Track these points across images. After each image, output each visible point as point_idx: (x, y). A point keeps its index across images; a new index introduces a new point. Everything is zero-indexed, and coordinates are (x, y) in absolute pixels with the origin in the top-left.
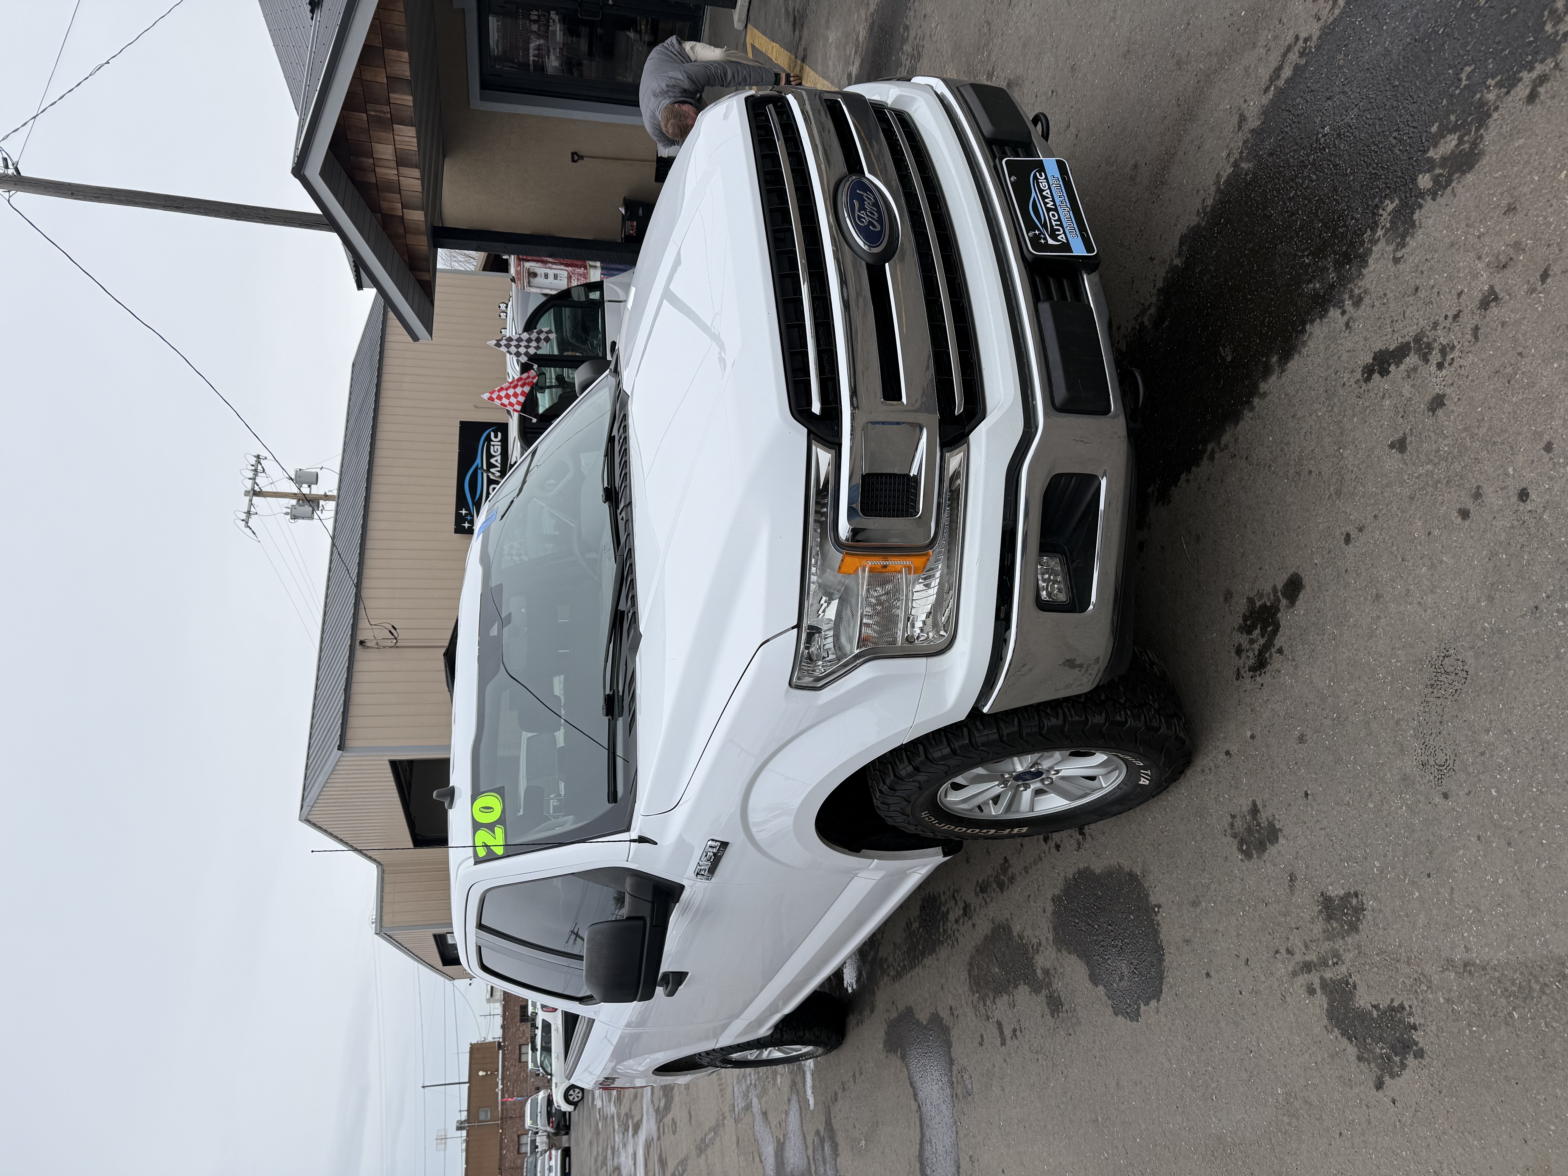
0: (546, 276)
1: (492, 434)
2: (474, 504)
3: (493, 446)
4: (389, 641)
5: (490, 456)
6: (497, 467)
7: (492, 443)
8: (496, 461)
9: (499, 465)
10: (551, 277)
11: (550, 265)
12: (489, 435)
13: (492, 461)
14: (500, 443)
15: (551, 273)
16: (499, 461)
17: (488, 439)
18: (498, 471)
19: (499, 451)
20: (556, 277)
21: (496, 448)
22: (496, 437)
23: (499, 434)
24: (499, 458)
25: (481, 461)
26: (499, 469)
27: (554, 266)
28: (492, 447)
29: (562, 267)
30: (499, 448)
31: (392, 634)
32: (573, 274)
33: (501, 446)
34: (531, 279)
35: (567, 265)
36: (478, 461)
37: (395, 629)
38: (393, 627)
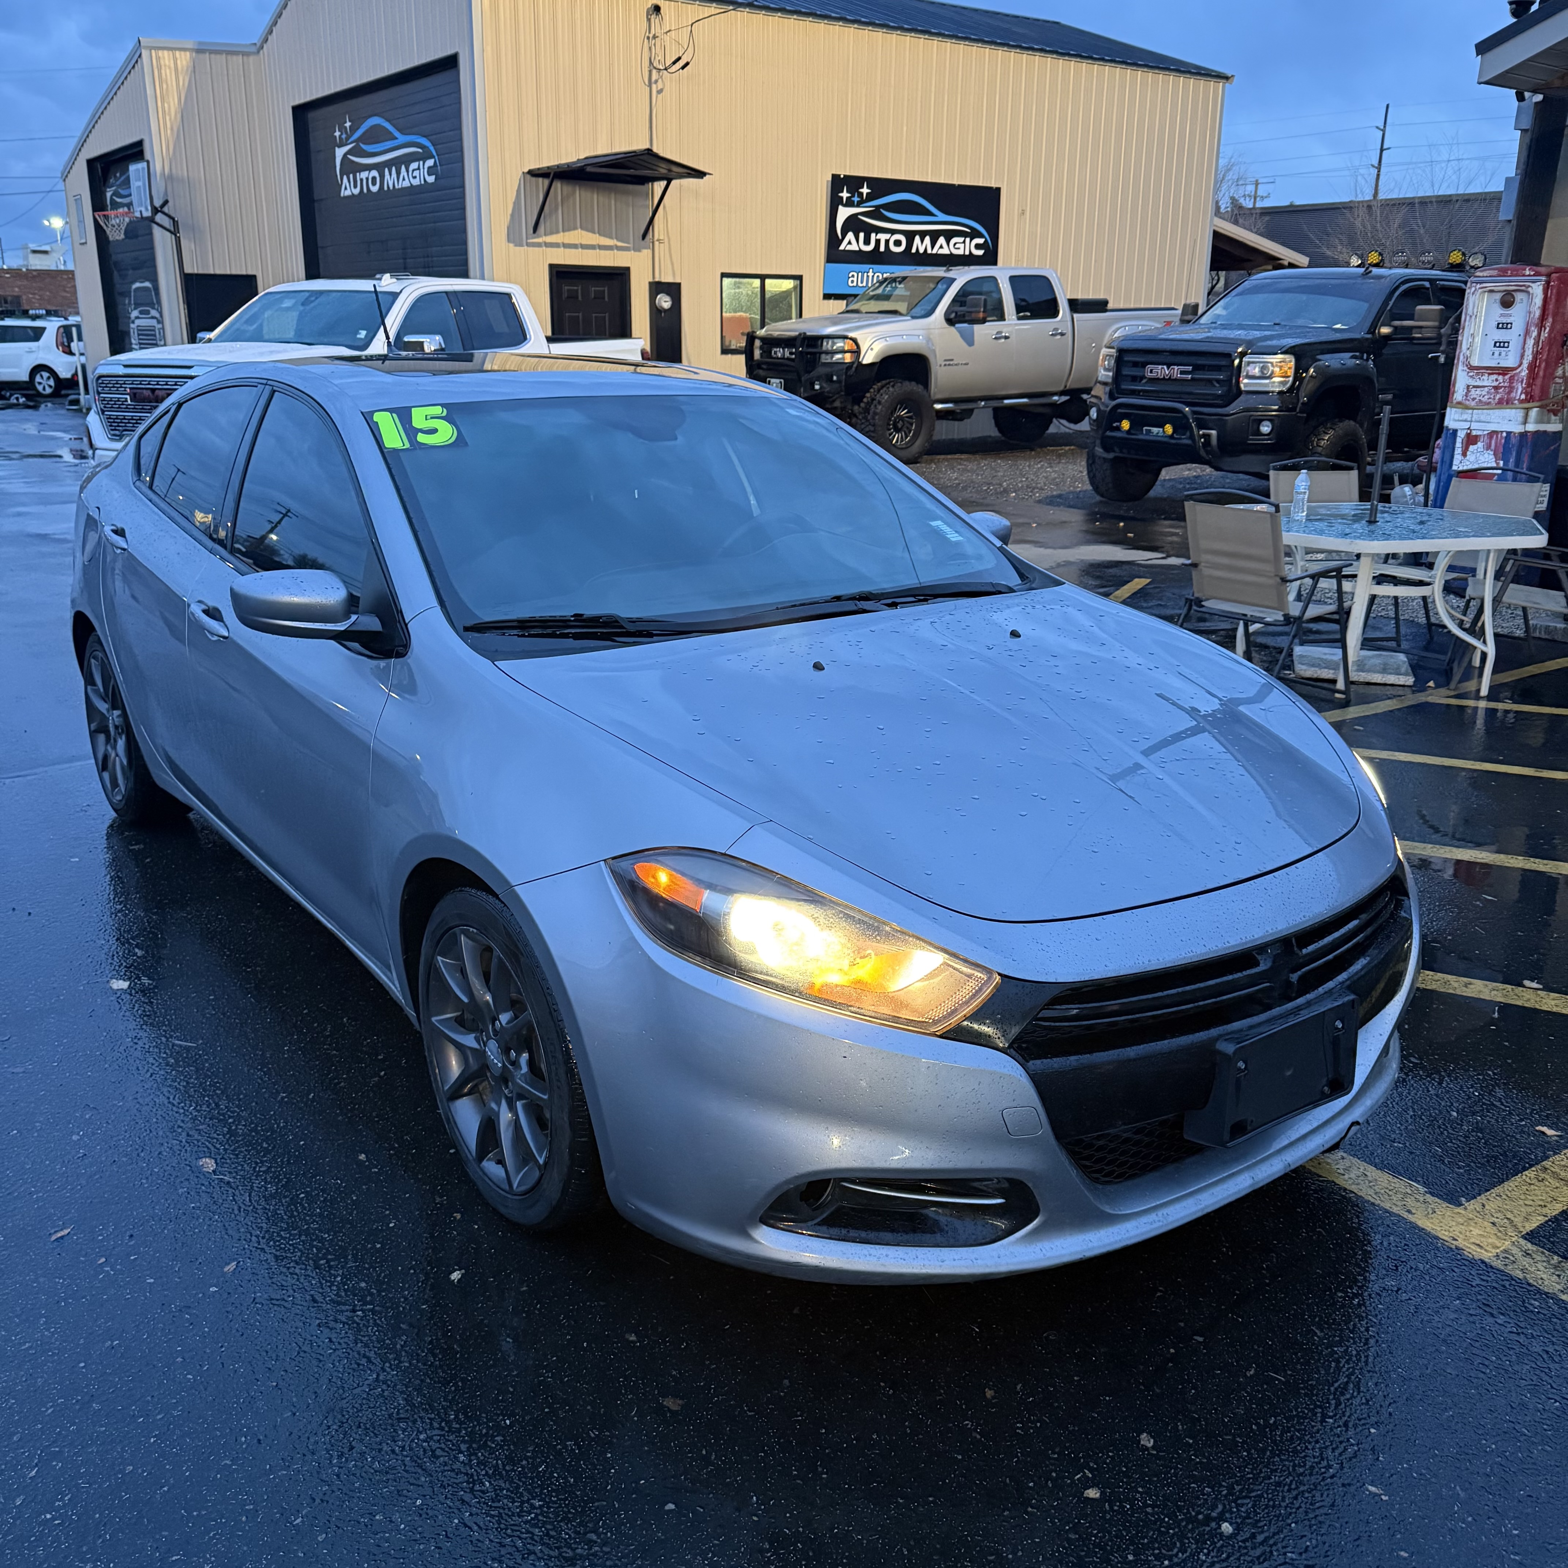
0: (1503, 326)
1: (981, 241)
2: (878, 207)
3: (964, 242)
4: (661, 57)
5: (949, 235)
6: (933, 248)
7: (968, 240)
8: (941, 247)
9: (934, 251)
10: (1502, 335)
11: (1535, 334)
12: (980, 235)
13: (942, 240)
14: (967, 253)
15: (1513, 336)
16: (941, 252)
17: (974, 234)
18: (926, 250)
19: (955, 252)
20: (1501, 345)
21: (961, 247)
22: (978, 247)
23: (980, 252)
24: (945, 251)
25: (941, 221)
26: (929, 251)
27: (1530, 342)
28: (961, 239)
29: (1529, 357)
30: (961, 252)
31: (674, 63)
32: (1512, 379)
33: (964, 255)
34: (1498, 296)
35: (1532, 367)
36: (942, 217)
37: (683, 68)
38: (687, 64)
